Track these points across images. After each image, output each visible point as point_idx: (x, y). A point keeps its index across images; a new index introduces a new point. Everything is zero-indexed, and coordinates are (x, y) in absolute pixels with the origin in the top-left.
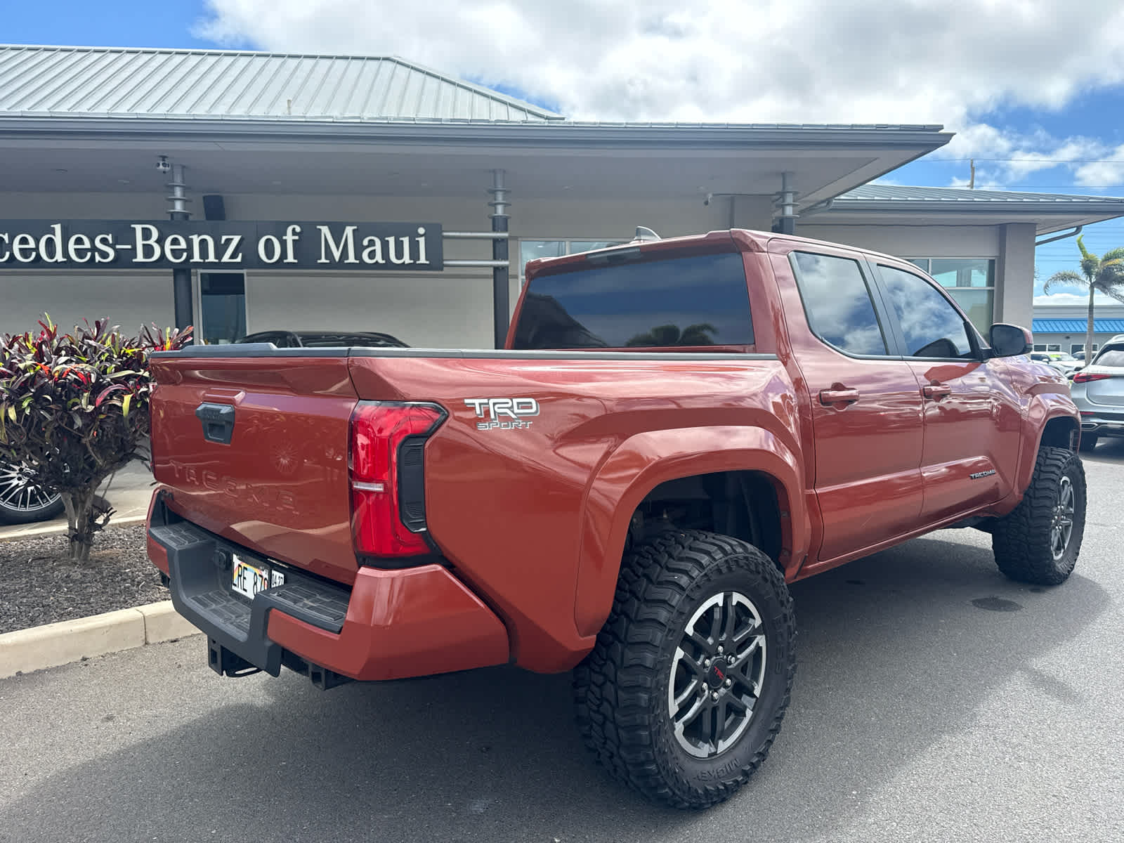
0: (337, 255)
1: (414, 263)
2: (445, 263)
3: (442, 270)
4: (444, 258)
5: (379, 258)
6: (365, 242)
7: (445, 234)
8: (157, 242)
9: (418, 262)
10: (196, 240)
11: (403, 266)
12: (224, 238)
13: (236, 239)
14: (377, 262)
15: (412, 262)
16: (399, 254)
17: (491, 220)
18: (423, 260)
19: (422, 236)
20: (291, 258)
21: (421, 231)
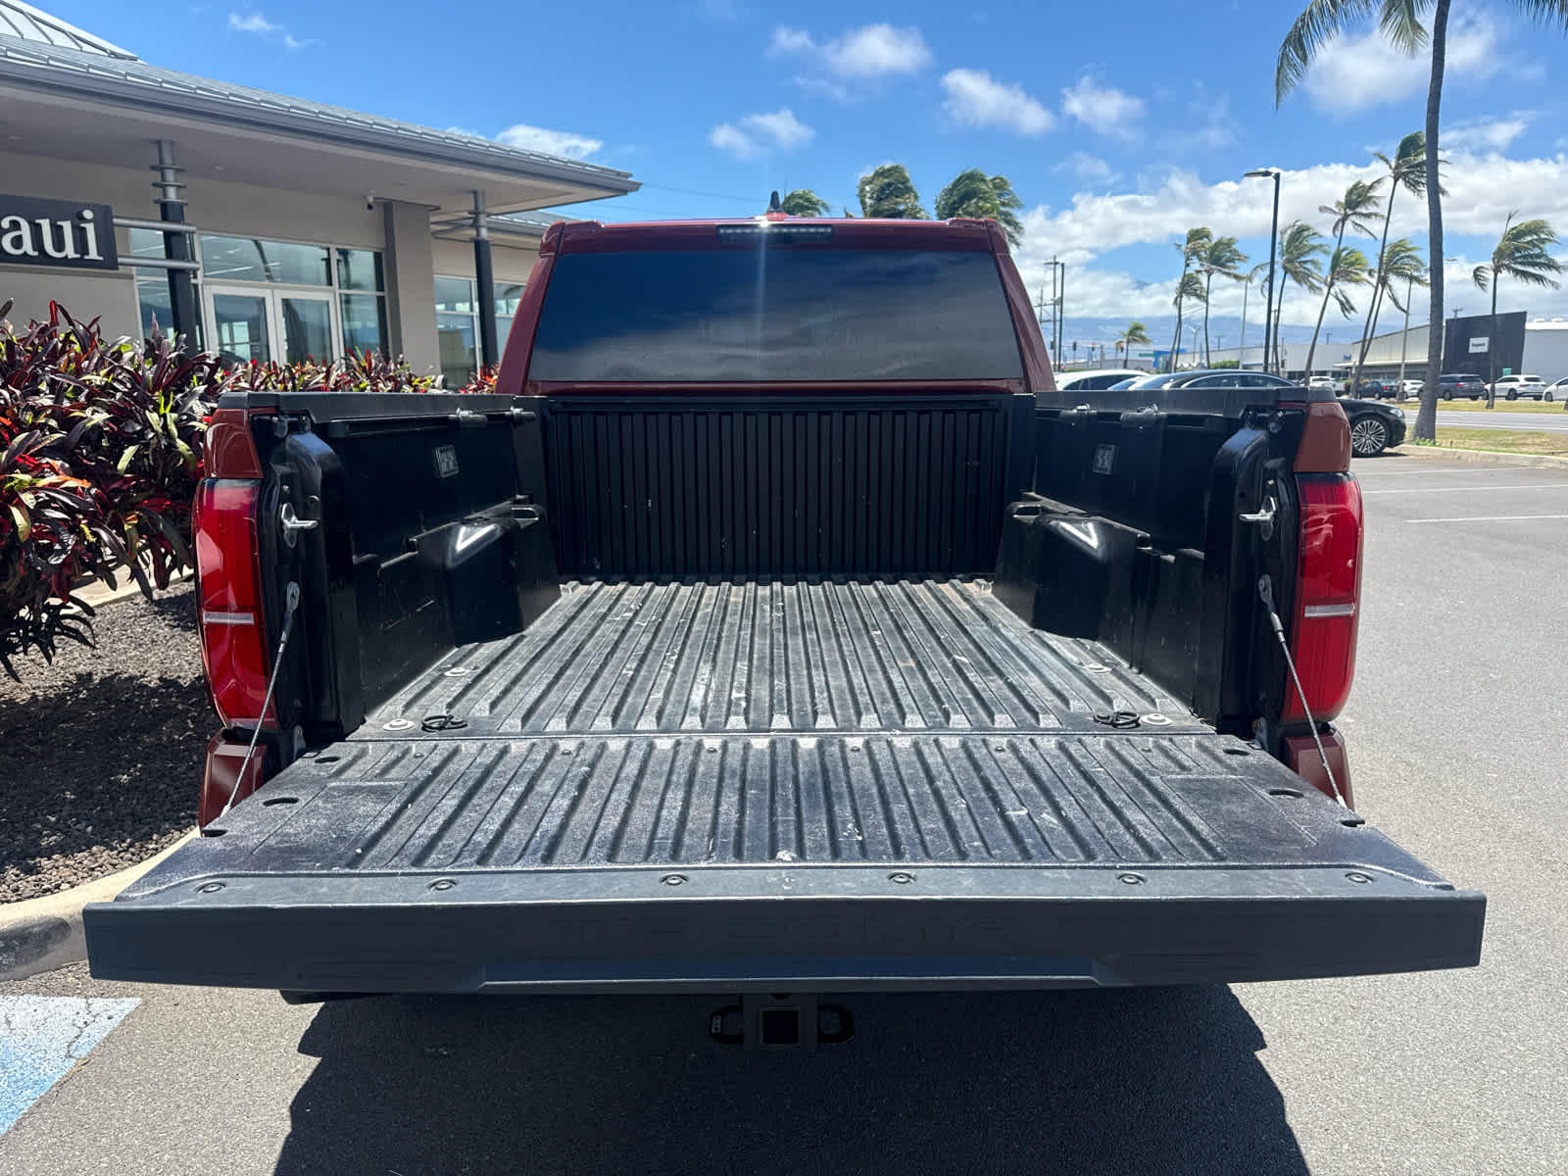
1: (82, 259)
2: (120, 260)
3: (117, 269)
4: (119, 253)
5: (28, 247)
7: (115, 220)
9: (86, 257)
11: (65, 261)
14: (25, 253)
17: (158, 207)
19: (89, 221)
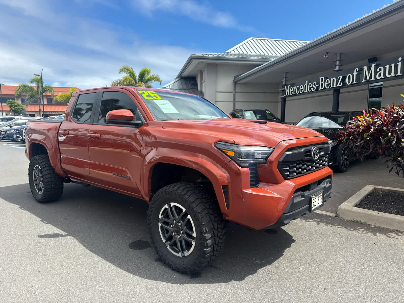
0: (368, 77)
6: (378, 70)
8: (324, 82)
9: (397, 75)
10: (332, 79)
12: (338, 77)
13: (341, 77)
14: (381, 78)
15: (395, 75)
16: (390, 73)
18: (399, 73)
19: (400, 62)
20: (354, 82)
21: (400, 59)
